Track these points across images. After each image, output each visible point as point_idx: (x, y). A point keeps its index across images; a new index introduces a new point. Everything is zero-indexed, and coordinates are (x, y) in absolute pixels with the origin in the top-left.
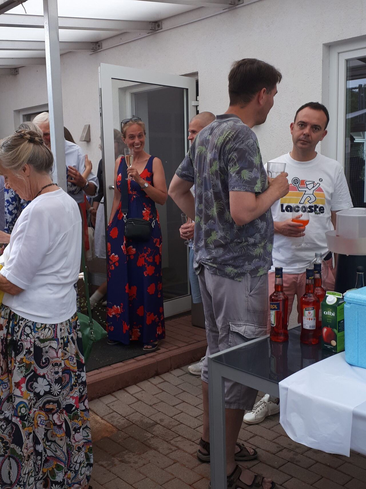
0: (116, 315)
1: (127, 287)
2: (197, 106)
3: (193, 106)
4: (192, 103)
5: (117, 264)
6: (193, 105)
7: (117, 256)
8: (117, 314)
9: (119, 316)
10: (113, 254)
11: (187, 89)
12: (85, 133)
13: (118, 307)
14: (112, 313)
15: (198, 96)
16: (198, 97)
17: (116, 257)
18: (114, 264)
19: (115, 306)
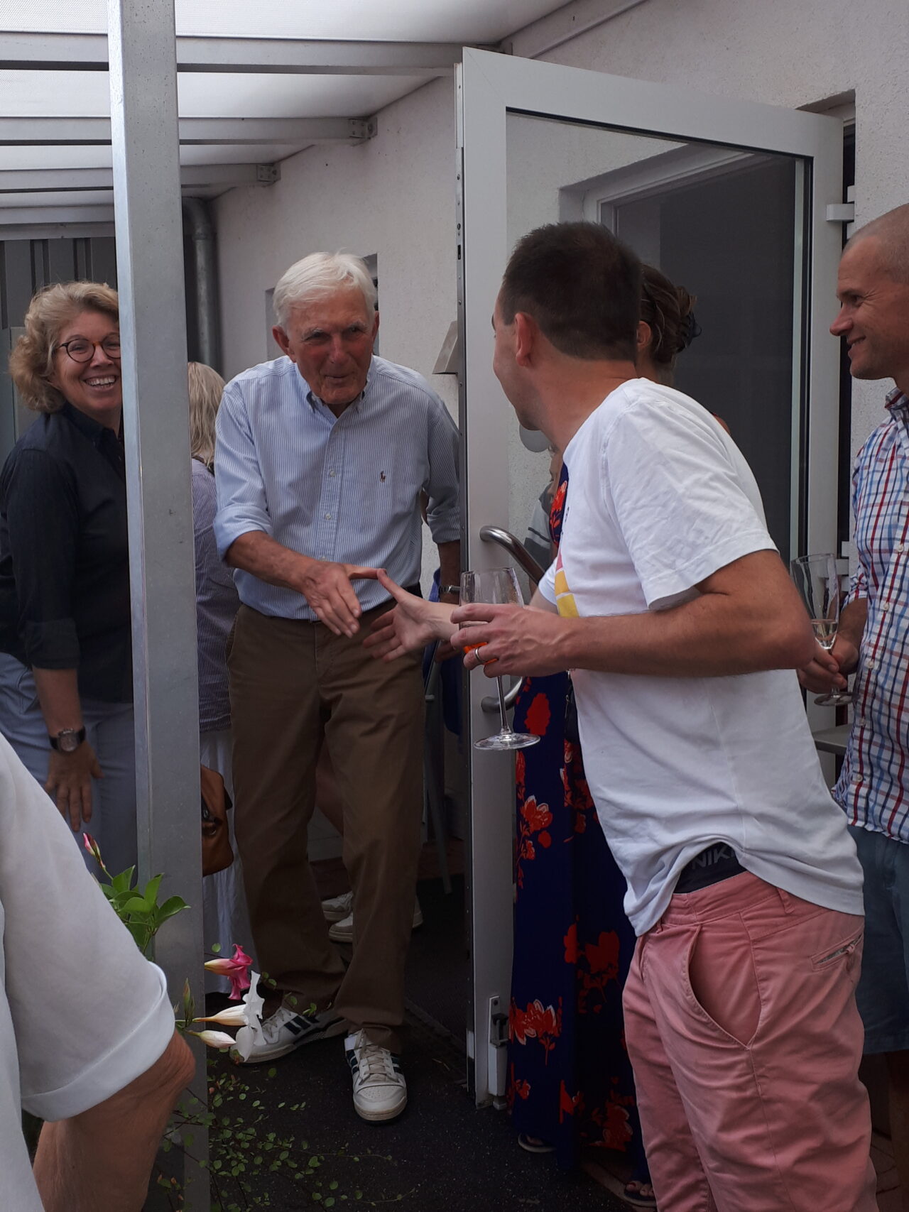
0: (543, 1042)
1: (569, 940)
2: (844, 225)
3: (829, 221)
4: (827, 211)
5: (545, 840)
6: (831, 218)
7: (544, 808)
8: (546, 1034)
9: (552, 1046)
10: (532, 798)
11: (808, 161)
12: (450, 347)
13: (551, 1007)
14: (526, 1031)
15: (853, 183)
16: (850, 189)
17: (540, 813)
18: (534, 836)
19: (537, 1004)
